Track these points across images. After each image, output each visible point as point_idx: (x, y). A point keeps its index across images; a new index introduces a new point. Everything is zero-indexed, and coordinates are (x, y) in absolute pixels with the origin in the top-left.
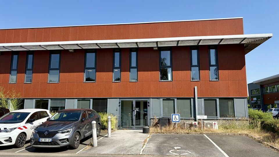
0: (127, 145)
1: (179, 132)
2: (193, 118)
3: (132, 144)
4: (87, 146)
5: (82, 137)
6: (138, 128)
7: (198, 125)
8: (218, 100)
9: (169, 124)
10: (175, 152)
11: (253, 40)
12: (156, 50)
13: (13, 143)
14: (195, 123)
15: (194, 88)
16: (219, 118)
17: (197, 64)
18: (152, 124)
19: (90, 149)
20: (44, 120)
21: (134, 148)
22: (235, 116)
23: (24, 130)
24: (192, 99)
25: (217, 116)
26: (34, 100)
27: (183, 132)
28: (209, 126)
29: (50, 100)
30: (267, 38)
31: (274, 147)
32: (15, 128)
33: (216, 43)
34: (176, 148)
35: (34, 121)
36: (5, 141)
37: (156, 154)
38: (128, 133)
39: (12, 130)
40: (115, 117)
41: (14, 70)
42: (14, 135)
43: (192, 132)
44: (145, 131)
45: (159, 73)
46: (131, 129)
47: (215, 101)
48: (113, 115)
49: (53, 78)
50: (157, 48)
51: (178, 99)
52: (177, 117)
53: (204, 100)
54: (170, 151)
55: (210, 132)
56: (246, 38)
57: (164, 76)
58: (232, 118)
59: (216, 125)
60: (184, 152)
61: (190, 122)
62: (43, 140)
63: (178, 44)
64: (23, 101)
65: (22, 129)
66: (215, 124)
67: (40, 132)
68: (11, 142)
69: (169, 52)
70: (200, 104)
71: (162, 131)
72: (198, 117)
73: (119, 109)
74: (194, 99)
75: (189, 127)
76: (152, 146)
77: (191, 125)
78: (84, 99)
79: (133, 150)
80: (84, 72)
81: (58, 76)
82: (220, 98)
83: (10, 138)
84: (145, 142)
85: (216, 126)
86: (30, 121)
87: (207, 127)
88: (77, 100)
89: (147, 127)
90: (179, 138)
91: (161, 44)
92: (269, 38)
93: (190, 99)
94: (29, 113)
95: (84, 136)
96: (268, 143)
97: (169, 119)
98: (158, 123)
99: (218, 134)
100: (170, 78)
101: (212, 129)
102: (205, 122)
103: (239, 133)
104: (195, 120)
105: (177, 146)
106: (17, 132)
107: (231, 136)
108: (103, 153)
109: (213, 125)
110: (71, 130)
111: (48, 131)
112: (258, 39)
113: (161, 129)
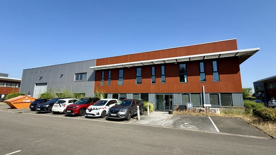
0: (156, 120)
1: (191, 114)
2: (202, 106)
3: (160, 120)
4: (135, 119)
5: (133, 114)
6: (167, 111)
7: (205, 111)
8: (220, 94)
9: (185, 109)
10: (184, 126)
11: (245, 53)
12: (176, 64)
13: (100, 115)
14: (203, 109)
15: (202, 87)
16: (221, 106)
17: (204, 71)
18: (175, 109)
19: (136, 121)
20: (114, 105)
21: (160, 122)
22: (233, 105)
23: (105, 109)
24: (201, 94)
25: (219, 105)
26: (112, 94)
27: (194, 114)
28: (213, 111)
29: (119, 94)
30: (255, 51)
31: (258, 127)
32: (101, 108)
33: (217, 57)
34: (185, 124)
35: (110, 105)
36: (97, 114)
37: (171, 126)
38: (160, 113)
39: (99, 109)
40: (153, 104)
41: (103, 79)
42: (100, 112)
43: (201, 114)
44: (170, 113)
45: (179, 78)
46: (163, 111)
47: (217, 95)
48: (152, 103)
49: (120, 82)
50: (177, 63)
51: (191, 93)
52: (191, 105)
53: (210, 94)
54: (181, 126)
55: (213, 115)
56: (239, 52)
57: (182, 79)
58: (231, 107)
59: (219, 110)
60: (190, 126)
61: (200, 108)
62: (112, 115)
63: (190, 59)
64: (107, 95)
65: (104, 109)
66: (217, 110)
67: (111, 111)
68: (99, 115)
69: (185, 65)
70: (206, 97)
71: (181, 113)
72: (205, 105)
73: (155, 99)
74: (203, 94)
75: (199, 112)
76: (171, 122)
77: (201, 110)
78: (136, 94)
79: (159, 123)
80: (136, 79)
81: (123, 81)
82: (221, 93)
83: (99, 113)
84: (167, 119)
85: (218, 112)
86: (108, 105)
87: (211, 111)
88: (132, 94)
89: (171, 111)
90: (190, 118)
91: (179, 60)
92: (257, 51)
93: (200, 94)
94: (107, 101)
95: (134, 114)
96: (255, 125)
97: (185, 106)
98: (179, 109)
99: (219, 117)
100: (186, 81)
101: (215, 114)
102: (210, 108)
103: (235, 117)
104: (204, 107)
105: (186, 123)
106: (102, 110)
107: (228, 118)
108: (142, 124)
109: (216, 111)
110: (126, 110)
111: (115, 110)
112: (248, 52)
113: (180, 112)
